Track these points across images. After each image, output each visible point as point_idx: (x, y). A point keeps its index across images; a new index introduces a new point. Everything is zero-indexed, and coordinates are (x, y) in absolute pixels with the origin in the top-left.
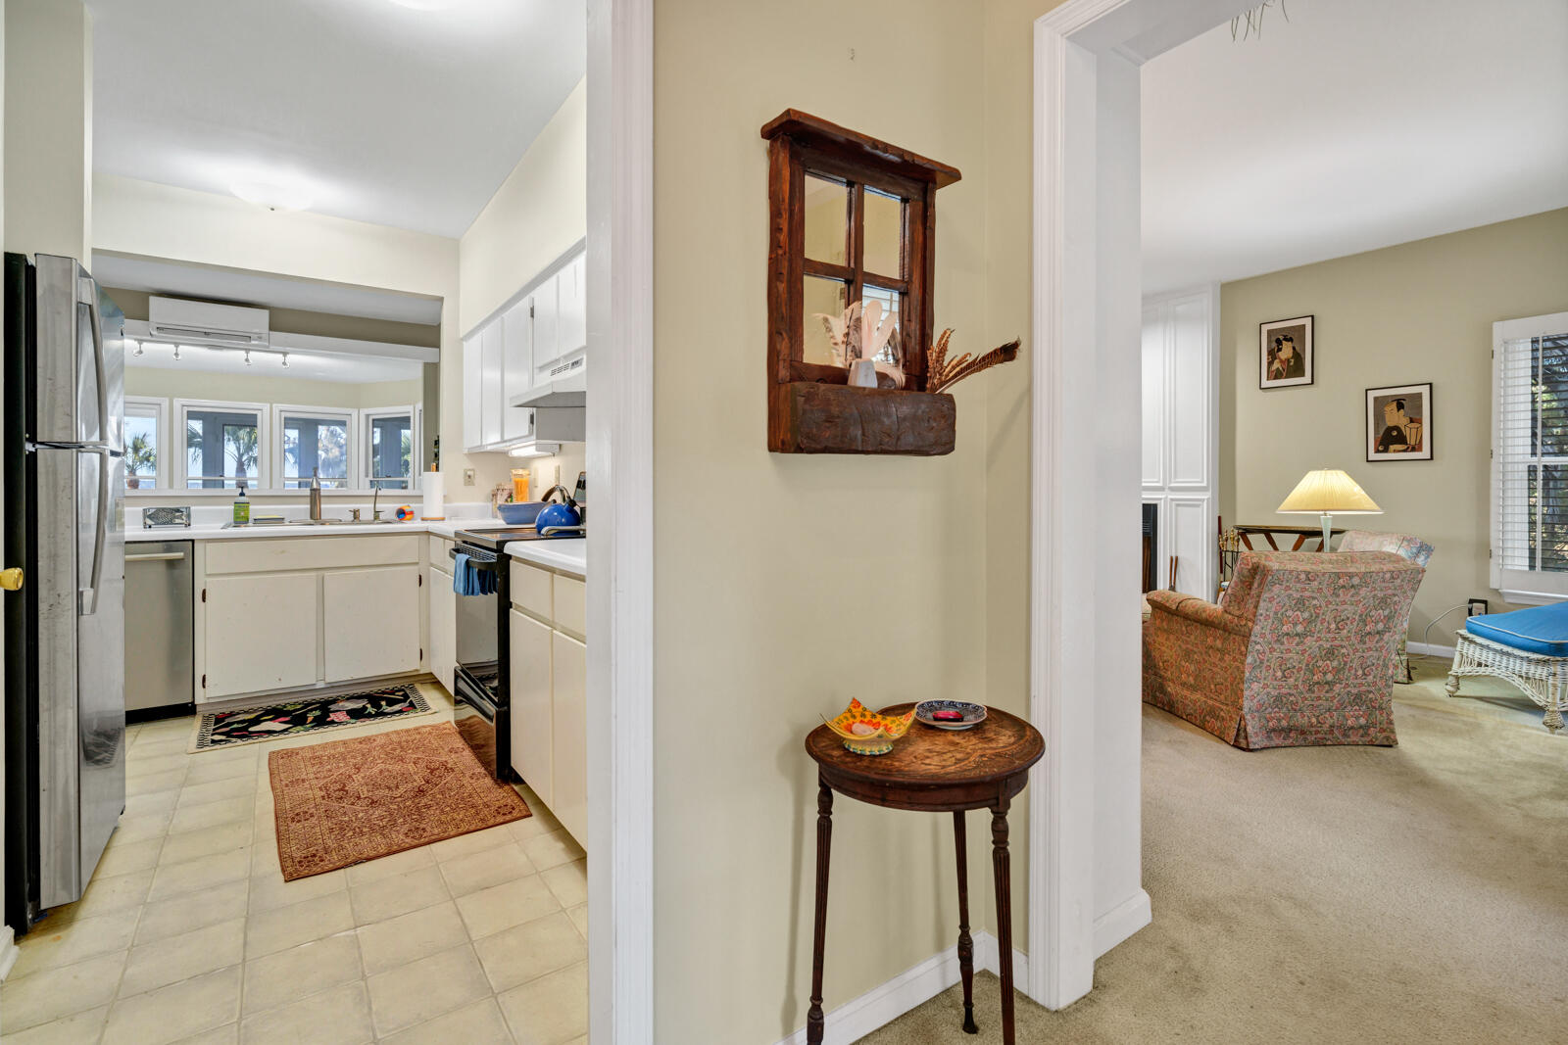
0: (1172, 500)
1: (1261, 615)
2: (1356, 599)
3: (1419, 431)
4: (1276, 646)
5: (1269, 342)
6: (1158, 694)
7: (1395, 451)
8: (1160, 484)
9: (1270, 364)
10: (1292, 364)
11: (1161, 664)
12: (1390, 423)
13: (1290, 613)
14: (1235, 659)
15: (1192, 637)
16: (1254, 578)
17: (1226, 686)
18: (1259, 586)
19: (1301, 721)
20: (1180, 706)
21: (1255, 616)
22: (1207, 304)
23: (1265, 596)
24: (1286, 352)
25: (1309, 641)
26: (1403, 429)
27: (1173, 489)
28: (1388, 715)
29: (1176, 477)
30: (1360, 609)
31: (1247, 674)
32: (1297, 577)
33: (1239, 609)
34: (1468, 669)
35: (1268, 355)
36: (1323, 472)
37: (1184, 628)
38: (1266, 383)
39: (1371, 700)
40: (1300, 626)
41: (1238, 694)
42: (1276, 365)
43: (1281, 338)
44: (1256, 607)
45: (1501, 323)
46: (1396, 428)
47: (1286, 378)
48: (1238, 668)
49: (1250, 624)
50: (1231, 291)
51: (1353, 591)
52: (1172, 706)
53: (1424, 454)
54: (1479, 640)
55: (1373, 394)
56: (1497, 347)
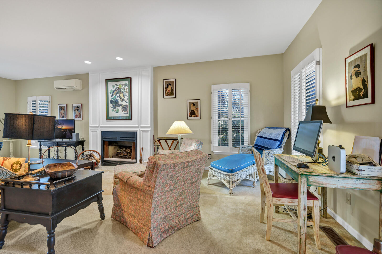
0: (141, 130)
1: (157, 185)
2: (190, 171)
3: (198, 111)
4: (163, 197)
5: (165, 85)
6: (121, 218)
7: (193, 117)
8: (138, 126)
9: (166, 91)
10: (171, 92)
11: (122, 205)
12: (192, 109)
13: (168, 182)
14: (148, 206)
15: (133, 194)
16: (154, 169)
17: (145, 217)
18: (156, 172)
19: (173, 223)
20: (129, 224)
21: (154, 186)
22: (150, 72)
23: (158, 177)
24: (169, 89)
25: (175, 191)
26: (194, 110)
27: (141, 127)
28: (198, 209)
29: (142, 123)
30: (191, 174)
31: (152, 212)
32: (170, 167)
33: (149, 183)
34: (211, 177)
35: (165, 89)
36: (178, 121)
37: (130, 190)
38: (165, 97)
39: (194, 205)
40: (172, 186)
41: (149, 221)
42: (167, 92)
43: (168, 84)
44: (155, 182)
45: (213, 85)
46: (193, 111)
47: (169, 95)
48: (149, 209)
49: (153, 190)
50: (156, 69)
51: (189, 168)
52: (126, 224)
53: (199, 118)
54: (214, 169)
55: (188, 101)
56: (212, 91)
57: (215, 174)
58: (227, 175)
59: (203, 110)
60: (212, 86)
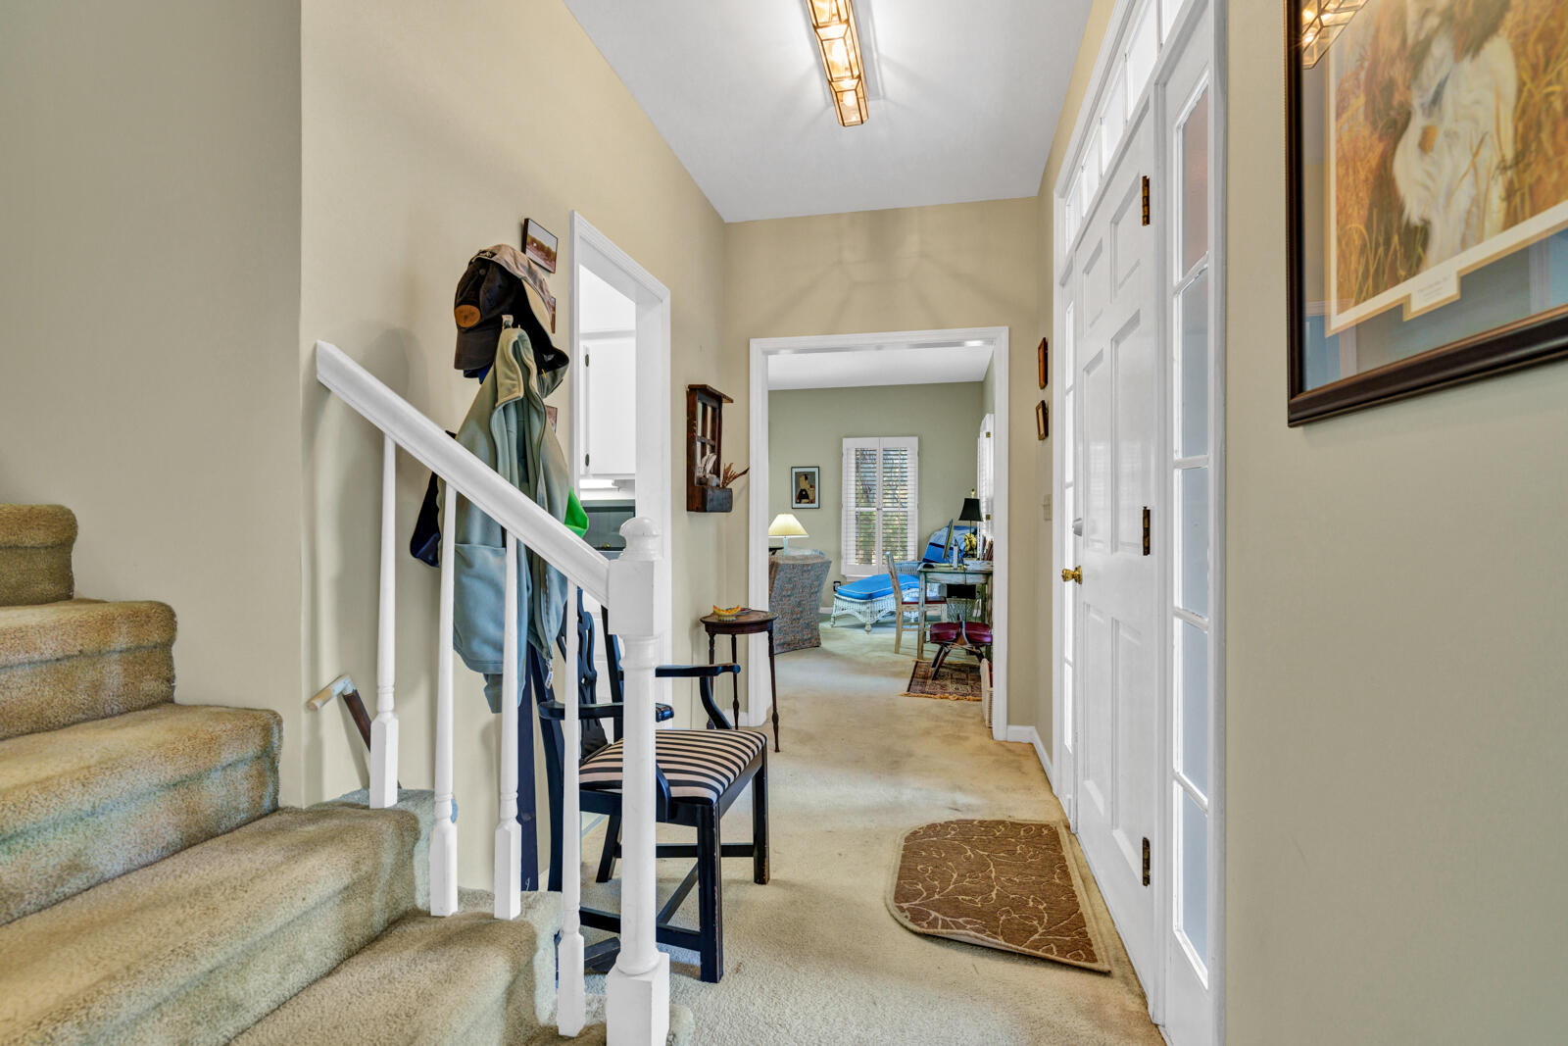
2: (809, 576)
3: (814, 492)
7: (804, 503)
12: (802, 487)
25: (792, 598)
26: (807, 490)
28: (818, 634)
30: (810, 581)
34: (839, 612)
39: (813, 628)
40: (790, 591)
45: (846, 438)
46: (804, 490)
53: (816, 505)
54: (843, 597)
55: (794, 470)
56: (844, 452)
57: (845, 605)
58: (860, 603)
59: (825, 489)
60: (844, 440)
